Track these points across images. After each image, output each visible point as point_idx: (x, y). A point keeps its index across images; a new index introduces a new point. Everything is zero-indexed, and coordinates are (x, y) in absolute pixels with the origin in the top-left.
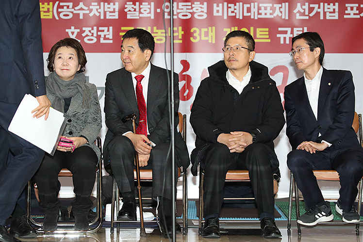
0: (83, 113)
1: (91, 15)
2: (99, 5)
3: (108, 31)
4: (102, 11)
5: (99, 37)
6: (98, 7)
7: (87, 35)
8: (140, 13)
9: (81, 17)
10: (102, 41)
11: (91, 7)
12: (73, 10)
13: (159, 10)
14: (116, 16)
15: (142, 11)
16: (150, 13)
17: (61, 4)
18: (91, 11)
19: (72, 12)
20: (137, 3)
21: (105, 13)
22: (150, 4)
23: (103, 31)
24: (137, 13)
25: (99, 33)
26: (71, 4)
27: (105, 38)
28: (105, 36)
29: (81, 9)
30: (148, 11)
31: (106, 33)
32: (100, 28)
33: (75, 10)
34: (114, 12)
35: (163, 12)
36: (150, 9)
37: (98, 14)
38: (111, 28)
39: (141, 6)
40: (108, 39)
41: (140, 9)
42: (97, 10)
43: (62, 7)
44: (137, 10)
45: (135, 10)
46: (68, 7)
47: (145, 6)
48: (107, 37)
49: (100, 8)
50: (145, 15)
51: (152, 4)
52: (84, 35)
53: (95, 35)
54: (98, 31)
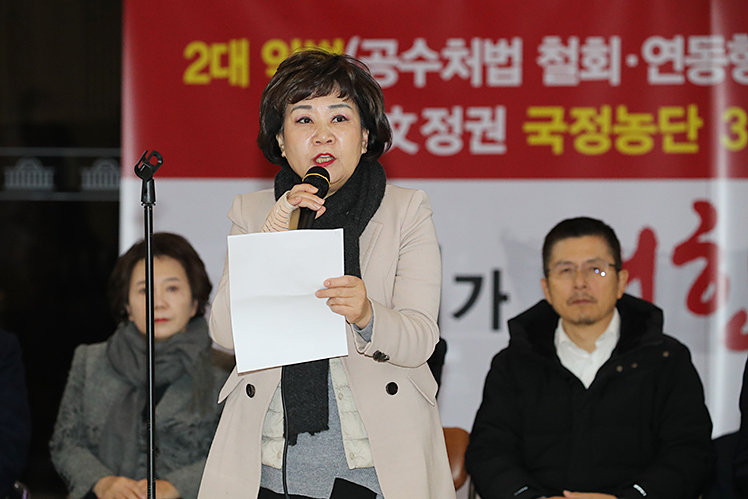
0: (192, 426)
1: (447, 74)
2: (468, 45)
3: (493, 118)
4: (475, 63)
5: (466, 137)
6: (464, 53)
7: (435, 132)
8: (581, 67)
9: (420, 81)
10: (477, 147)
11: (447, 53)
12: (395, 62)
13: (632, 60)
14: (514, 77)
15: (587, 62)
16: (608, 67)
17: (368, 45)
18: (445, 62)
19: (395, 69)
20: (574, 42)
21: (484, 69)
22: (607, 42)
23: (477, 119)
24: (572, 69)
25: (470, 126)
26: (391, 46)
27: (485, 140)
28: (484, 133)
29: (420, 59)
30: (603, 61)
31: (486, 124)
32: (473, 112)
33: (404, 61)
34: (509, 63)
35: (643, 65)
36: (608, 56)
37: (464, 73)
38: (501, 112)
39: (585, 49)
40: (492, 142)
41: (581, 56)
42: (463, 61)
43: (368, 53)
44: (574, 57)
45: (567, 60)
46: (384, 53)
47: (595, 47)
48: (491, 135)
49: (471, 55)
50: (595, 73)
51: (616, 42)
52: (426, 130)
53: (458, 130)
54: (466, 118)
